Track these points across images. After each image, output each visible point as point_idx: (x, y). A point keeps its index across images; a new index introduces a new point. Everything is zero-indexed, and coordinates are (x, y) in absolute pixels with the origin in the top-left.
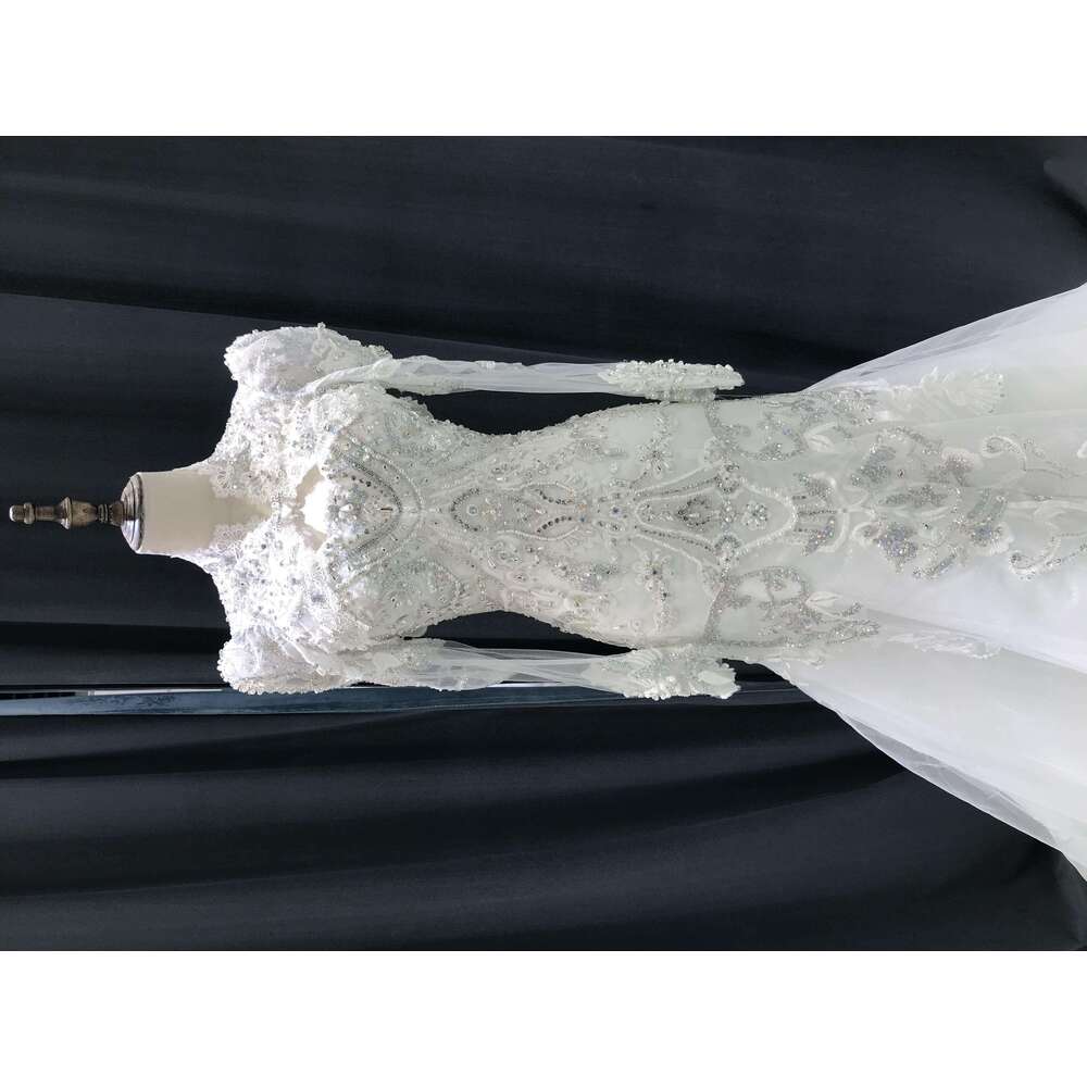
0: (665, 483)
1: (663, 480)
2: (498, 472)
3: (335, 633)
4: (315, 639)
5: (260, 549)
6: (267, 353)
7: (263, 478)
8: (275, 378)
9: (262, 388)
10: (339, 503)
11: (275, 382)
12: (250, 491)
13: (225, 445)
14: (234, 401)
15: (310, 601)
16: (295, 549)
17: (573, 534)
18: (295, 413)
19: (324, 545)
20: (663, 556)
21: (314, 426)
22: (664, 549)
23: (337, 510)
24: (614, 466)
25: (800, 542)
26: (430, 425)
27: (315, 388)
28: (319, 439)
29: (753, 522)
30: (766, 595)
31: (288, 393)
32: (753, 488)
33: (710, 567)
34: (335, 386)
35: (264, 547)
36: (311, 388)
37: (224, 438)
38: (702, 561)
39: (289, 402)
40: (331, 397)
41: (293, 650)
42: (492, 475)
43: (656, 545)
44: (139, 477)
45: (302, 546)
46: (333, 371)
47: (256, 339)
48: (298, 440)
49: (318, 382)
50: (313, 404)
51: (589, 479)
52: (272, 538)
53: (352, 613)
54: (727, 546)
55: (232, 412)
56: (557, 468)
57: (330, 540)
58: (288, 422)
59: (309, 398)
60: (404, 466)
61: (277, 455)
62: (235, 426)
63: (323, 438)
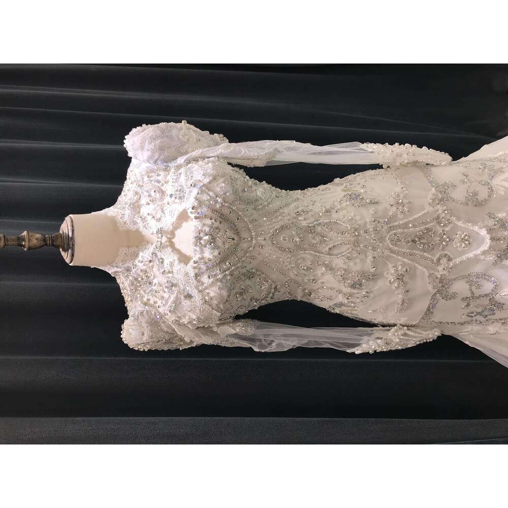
0: (405, 221)
1: (403, 219)
2: (298, 214)
3: (198, 318)
4: (185, 321)
5: (147, 263)
6: (153, 139)
7: (149, 218)
8: (157, 156)
9: (148, 161)
10: (202, 235)
11: (157, 157)
12: (141, 227)
13: (124, 198)
14: (129, 170)
15: (182, 297)
16: (172, 264)
17: (348, 253)
18: (171, 177)
19: (192, 261)
20: (404, 267)
21: (184, 184)
22: (404, 262)
23: (201, 239)
24: (372, 210)
25: (491, 258)
26: (256, 184)
27: (183, 160)
28: (187, 192)
29: (461, 245)
30: (469, 292)
31: (165, 164)
32: (460, 224)
33: (433, 274)
34: (196, 160)
35: (150, 261)
36: (181, 160)
37: (123, 193)
38: (428, 270)
39: (166, 169)
40: (195, 166)
41: (169, 326)
42: (295, 216)
43: (399, 260)
44: (71, 218)
45: (177, 262)
46: (193, 151)
47: (145, 130)
48: (173, 193)
49: (185, 157)
50: (182, 170)
51: (358, 218)
52: (156, 256)
53: (210, 305)
54: (444, 261)
55: (127, 177)
56: (336, 212)
57: (195, 258)
58: (167, 182)
59: (179, 167)
60: (243, 210)
61: (160, 203)
62: (130, 186)
63: (190, 192)
